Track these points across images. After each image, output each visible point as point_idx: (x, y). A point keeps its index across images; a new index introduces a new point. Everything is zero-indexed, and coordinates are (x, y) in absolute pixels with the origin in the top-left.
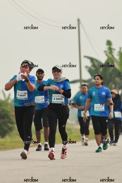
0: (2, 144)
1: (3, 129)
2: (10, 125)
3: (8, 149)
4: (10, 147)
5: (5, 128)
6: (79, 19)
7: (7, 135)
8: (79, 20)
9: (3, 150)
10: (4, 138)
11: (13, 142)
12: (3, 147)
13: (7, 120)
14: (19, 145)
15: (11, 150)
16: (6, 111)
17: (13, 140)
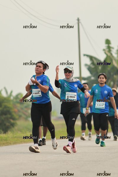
0: (4, 140)
1: (5, 125)
2: (12, 121)
3: (10, 144)
4: (12, 142)
5: (7, 124)
6: (78, 18)
7: (9, 130)
8: (78, 20)
9: (5, 145)
10: (6, 134)
11: (15, 137)
12: (6, 142)
13: (9, 116)
14: (21, 141)
15: (13, 145)
16: (8, 107)
17: (15, 136)
